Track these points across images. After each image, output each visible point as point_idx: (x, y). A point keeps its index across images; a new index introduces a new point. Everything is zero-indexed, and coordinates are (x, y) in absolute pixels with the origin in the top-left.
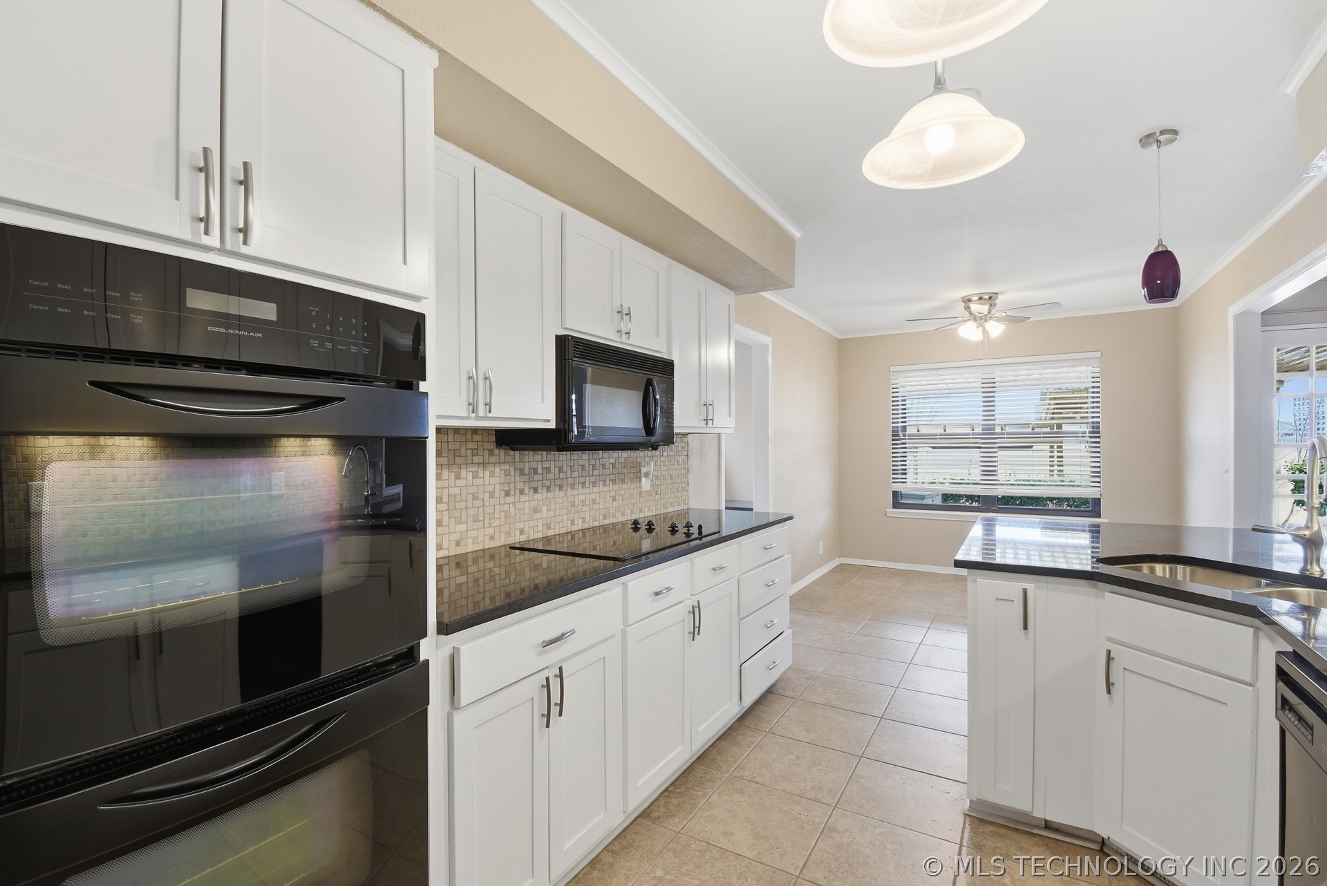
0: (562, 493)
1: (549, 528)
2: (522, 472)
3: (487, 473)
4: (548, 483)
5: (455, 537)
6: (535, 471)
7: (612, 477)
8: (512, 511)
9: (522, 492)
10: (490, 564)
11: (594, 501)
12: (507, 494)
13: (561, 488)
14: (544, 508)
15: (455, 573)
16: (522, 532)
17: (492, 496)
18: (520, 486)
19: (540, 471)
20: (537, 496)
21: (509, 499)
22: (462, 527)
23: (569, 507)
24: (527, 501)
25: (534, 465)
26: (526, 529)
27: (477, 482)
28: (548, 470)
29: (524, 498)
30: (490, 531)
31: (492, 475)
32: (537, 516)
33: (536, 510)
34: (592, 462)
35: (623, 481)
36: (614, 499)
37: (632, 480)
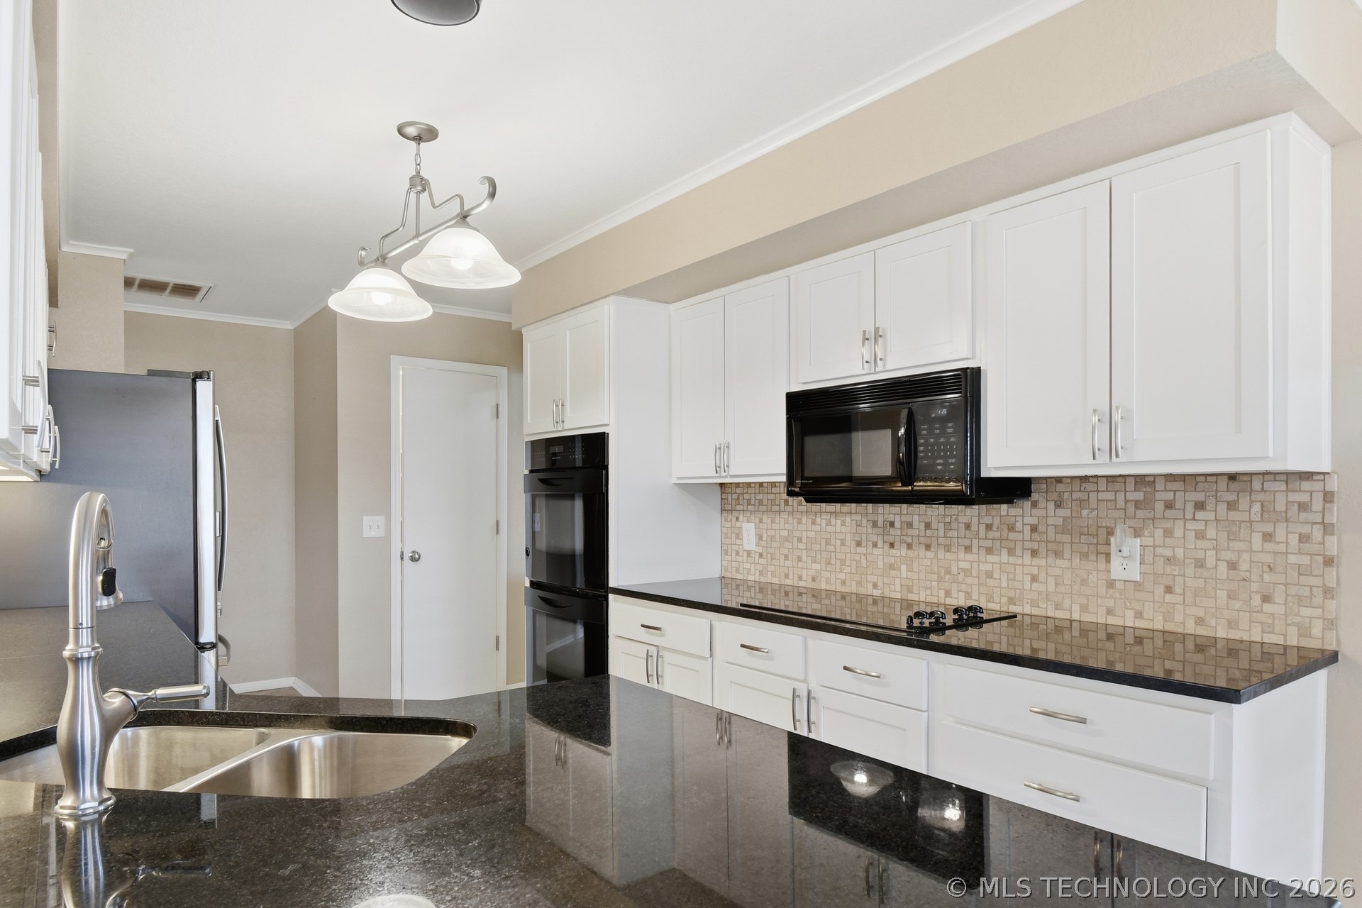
0: (930, 554)
1: (910, 590)
2: (875, 524)
3: (839, 522)
4: (909, 540)
5: (811, 573)
6: (892, 524)
7: (1029, 545)
8: (864, 562)
9: (875, 545)
10: (842, 603)
11: (989, 575)
12: (859, 544)
13: (928, 547)
14: (903, 567)
15: (811, 600)
16: (875, 586)
17: (843, 544)
18: (874, 538)
19: (897, 525)
20: (893, 551)
21: (861, 550)
22: (817, 566)
23: (942, 574)
24: (881, 556)
25: (891, 518)
26: (880, 584)
27: (830, 529)
28: (910, 525)
29: (876, 551)
30: (842, 576)
31: (843, 524)
32: (893, 573)
33: (892, 567)
34: (988, 520)
35: (1058, 555)
36: (1034, 579)
37: (1084, 556)
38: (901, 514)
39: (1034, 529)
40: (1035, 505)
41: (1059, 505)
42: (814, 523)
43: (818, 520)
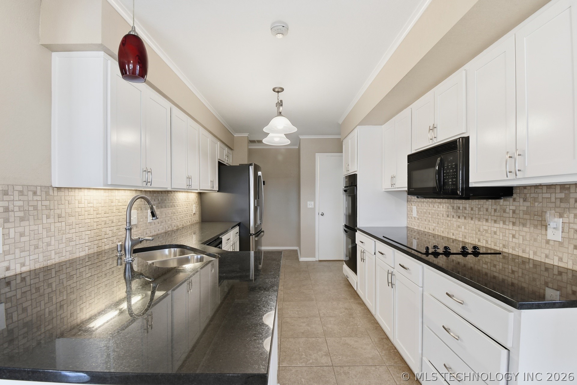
0: (473, 222)
1: (465, 238)
2: (453, 208)
3: (441, 206)
4: (465, 215)
5: (433, 227)
6: (459, 208)
7: (512, 220)
8: (449, 223)
9: (453, 217)
10: (442, 241)
11: (495, 233)
12: (448, 216)
13: (472, 219)
14: (463, 227)
15: (433, 238)
16: (453, 234)
17: (443, 216)
18: (453, 214)
19: (461, 208)
20: (459, 220)
21: (449, 219)
22: (434, 225)
23: (477, 231)
24: (456, 222)
25: (459, 205)
26: (455, 234)
27: (439, 209)
28: (465, 208)
29: (454, 219)
30: (442, 229)
31: (443, 208)
32: (459, 229)
33: (459, 227)
34: (495, 207)
35: (524, 225)
36: (514, 236)
37: (536, 226)
38: (462, 204)
39: (514, 212)
40: (514, 200)
41: (525, 200)
42: (434, 207)
43: (435, 205)
